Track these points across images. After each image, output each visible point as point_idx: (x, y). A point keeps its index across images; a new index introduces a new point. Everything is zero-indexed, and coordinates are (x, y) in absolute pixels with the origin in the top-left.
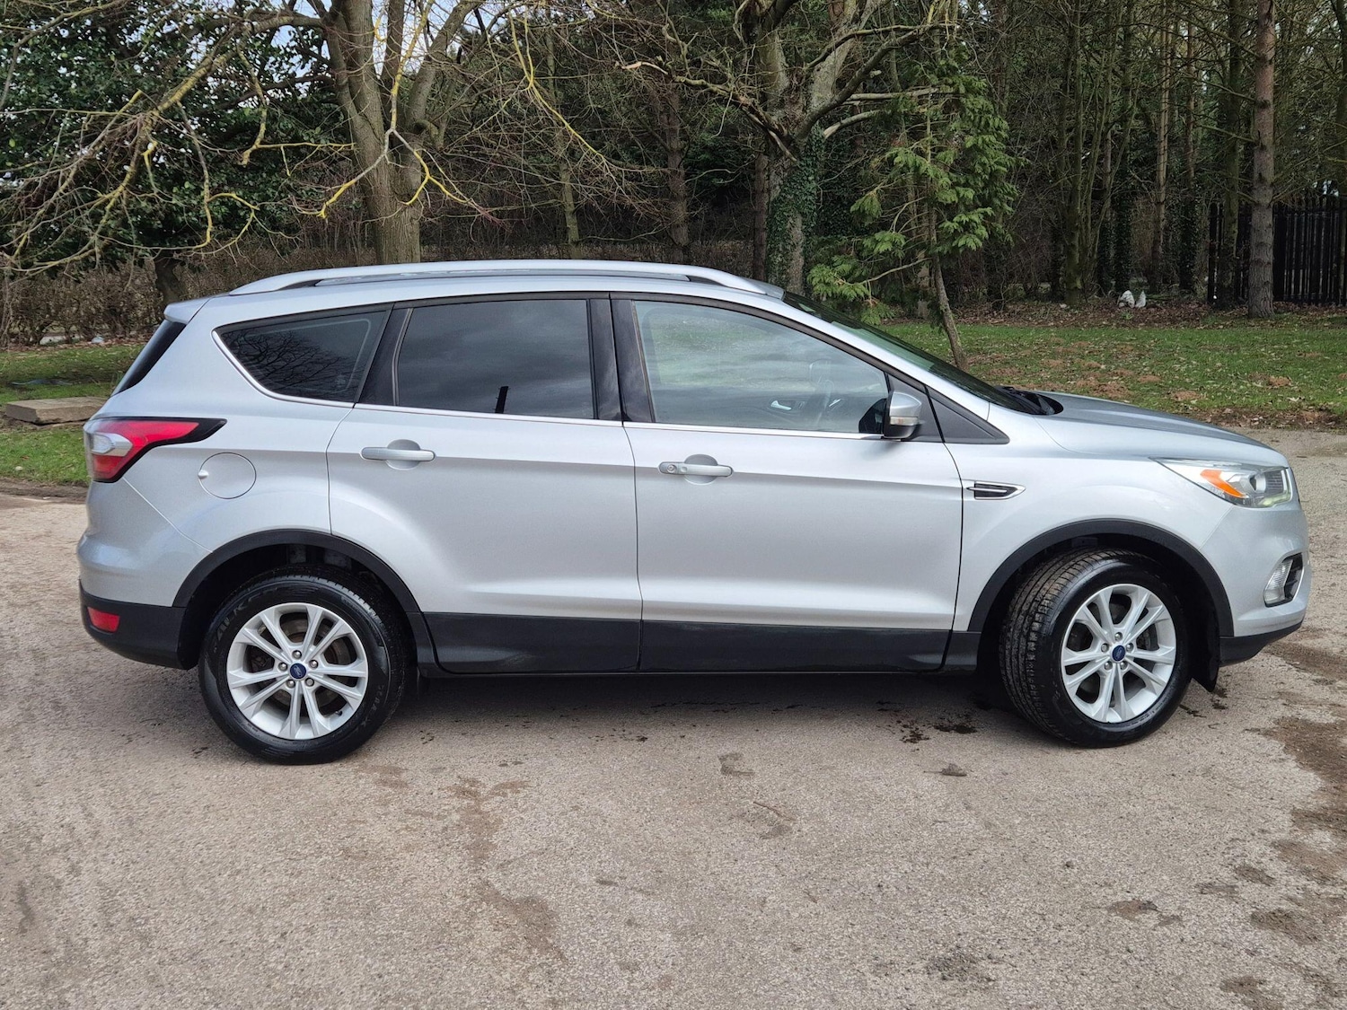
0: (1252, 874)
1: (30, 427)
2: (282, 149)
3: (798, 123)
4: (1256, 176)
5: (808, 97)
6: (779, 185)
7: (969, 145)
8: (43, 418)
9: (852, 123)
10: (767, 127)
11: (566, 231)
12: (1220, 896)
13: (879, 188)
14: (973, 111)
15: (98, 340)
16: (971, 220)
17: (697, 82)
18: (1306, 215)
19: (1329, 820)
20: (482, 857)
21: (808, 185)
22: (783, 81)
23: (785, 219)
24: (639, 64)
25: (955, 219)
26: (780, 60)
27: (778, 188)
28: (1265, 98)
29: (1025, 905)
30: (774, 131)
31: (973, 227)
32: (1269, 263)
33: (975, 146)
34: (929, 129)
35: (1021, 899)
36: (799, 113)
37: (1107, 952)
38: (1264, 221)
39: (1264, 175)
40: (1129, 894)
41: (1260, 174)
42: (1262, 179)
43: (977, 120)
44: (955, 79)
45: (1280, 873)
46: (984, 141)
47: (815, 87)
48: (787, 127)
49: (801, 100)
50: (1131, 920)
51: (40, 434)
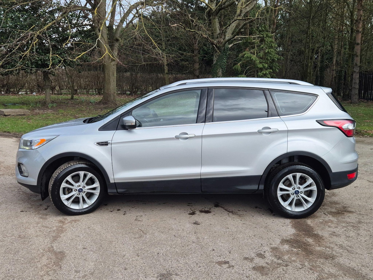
0: (261, 256)
1: (3, 116)
2: (74, 44)
3: (221, 43)
4: (355, 64)
5: (225, 36)
6: (216, 60)
7: (266, 52)
8: (6, 114)
9: (237, 44)
10: (213, 44)
11: (164, 70)
12: (248, 261)
13: (241, 62)
14: (267, 42)
15: (34, 94)
16: (266, 73)
17: (193, 30)
18: (369, 75)
19: (290, 242)
20: (55, 240)
21: (224, 60)
22: (218, 31)
23: (217, 69)
24: (176, 25)
25: (262, 72)
26: (217, 25)
27: (215, 61)
28: (358, 42)
29: (194, 260)
30: (215, 45)
31: (267, 75)
32: (357, 88)
33: (268, 52)
34: (256, 46)
35: (194, 259)
36: (222, 40)
37: (209, 274)
38: (356, 76)
39: (357, 64)
40: (224, 259)
41: (356, 63)
42: (356, 65)
43: (269, 44)
44: (264, 33)
45: (268, 256)
46: (271, 51)
47: (227, 33)
48: (218, 44)
49: (223, 37)
50: (220, 266)
51: (4, 118)
